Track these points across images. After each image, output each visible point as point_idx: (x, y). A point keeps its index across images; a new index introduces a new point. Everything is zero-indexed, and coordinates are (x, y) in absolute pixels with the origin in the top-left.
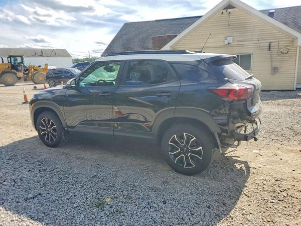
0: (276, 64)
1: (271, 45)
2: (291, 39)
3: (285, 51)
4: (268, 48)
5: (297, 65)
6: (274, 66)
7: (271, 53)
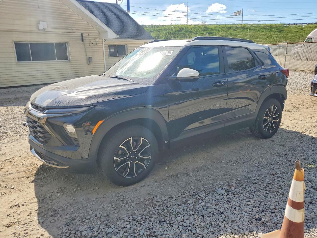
0: (90, 55)
1: (83, 36)
2: (97, 32)
3: (95, 43)
4: (81, 38)
5: (104, 55)
6: (88, 57)
7: (84, 43)
